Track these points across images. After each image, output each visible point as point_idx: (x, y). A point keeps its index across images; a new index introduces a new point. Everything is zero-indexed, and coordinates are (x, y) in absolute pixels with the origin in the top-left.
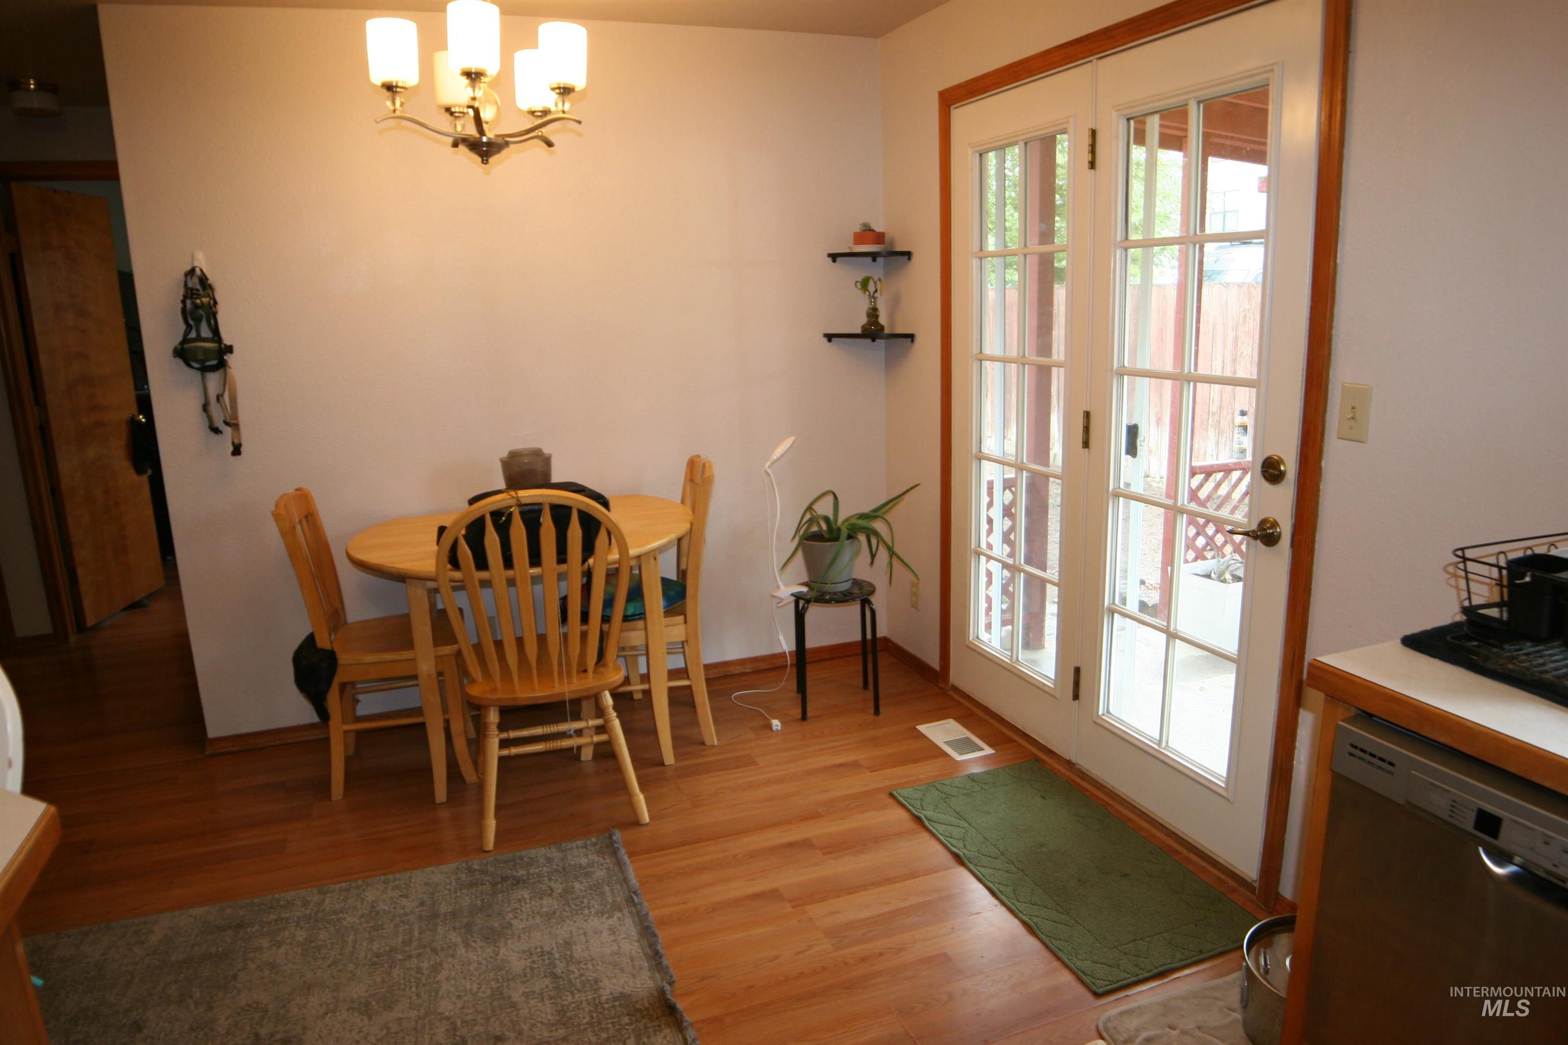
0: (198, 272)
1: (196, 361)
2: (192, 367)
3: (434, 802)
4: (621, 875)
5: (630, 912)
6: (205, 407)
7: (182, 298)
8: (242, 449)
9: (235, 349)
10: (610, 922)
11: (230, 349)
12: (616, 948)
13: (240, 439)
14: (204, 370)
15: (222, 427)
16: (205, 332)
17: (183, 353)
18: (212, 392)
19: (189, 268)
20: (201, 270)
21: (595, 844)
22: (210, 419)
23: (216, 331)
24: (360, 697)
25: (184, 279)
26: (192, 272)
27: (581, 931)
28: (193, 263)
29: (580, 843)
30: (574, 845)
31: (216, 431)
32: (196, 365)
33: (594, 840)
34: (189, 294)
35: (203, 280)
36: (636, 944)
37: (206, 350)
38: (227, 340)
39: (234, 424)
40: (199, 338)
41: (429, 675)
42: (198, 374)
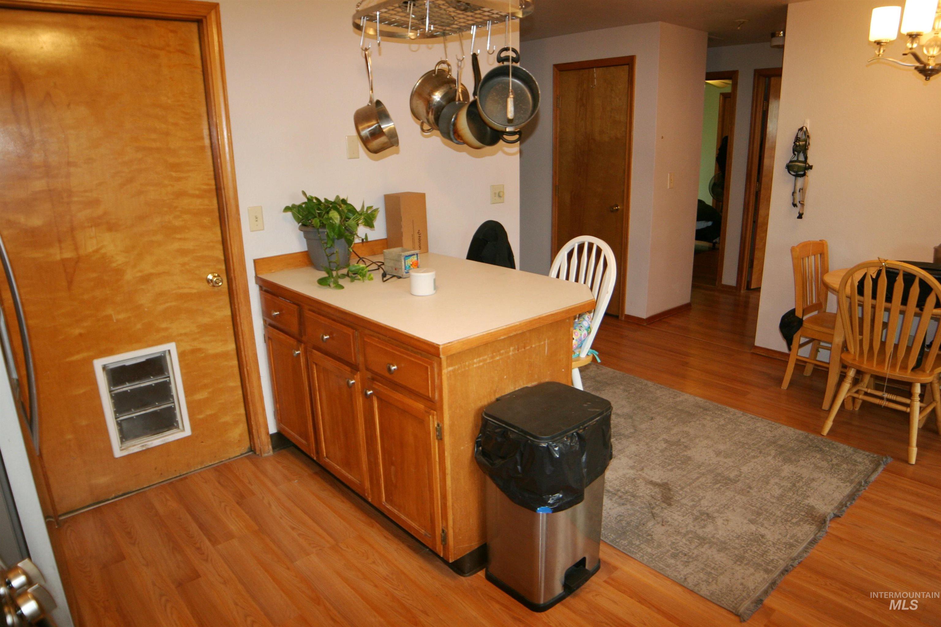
0: (804, 129)
1: (794, 172)
2: (790, 173)
3: (821, 408)
4: (870, 473)
5: (855, 487)
6: (794, 193)
7: (794, 141)
8: (803, 216)
9: (813, 167)
10: (841, 484)
11: (811, 167)
12: (831, 493)
13: (803, 211)
14: (797, 176)
15: (798, 205)
16: (802, 158)
17: (789, 167)
18: (799, 186)
19: (801, 127)
20: (806, 128)
21: (873, 457)
22: (794, 199)
23: (806, 158)
24: (820, 350)
25: (797, 132)
26: (801, 129)
27: (824, 480)
28: (804, 124)
29: (867, 453)
30: (864, 452)
31: (795, 205)
32: (793, 173)
33: (875, 456)
34: (797, 139)
35: (806, 133)
36: (842, 497)
37: (799, 167)
38: (810, 162)
39: (802, 205)
40: (798, 161)
41: (838, 345)
42: (794, 177)
